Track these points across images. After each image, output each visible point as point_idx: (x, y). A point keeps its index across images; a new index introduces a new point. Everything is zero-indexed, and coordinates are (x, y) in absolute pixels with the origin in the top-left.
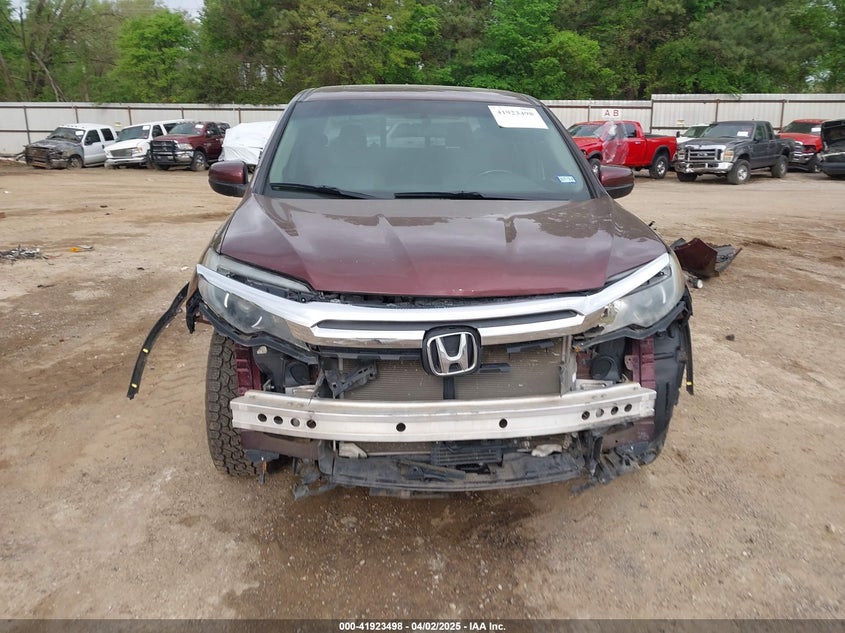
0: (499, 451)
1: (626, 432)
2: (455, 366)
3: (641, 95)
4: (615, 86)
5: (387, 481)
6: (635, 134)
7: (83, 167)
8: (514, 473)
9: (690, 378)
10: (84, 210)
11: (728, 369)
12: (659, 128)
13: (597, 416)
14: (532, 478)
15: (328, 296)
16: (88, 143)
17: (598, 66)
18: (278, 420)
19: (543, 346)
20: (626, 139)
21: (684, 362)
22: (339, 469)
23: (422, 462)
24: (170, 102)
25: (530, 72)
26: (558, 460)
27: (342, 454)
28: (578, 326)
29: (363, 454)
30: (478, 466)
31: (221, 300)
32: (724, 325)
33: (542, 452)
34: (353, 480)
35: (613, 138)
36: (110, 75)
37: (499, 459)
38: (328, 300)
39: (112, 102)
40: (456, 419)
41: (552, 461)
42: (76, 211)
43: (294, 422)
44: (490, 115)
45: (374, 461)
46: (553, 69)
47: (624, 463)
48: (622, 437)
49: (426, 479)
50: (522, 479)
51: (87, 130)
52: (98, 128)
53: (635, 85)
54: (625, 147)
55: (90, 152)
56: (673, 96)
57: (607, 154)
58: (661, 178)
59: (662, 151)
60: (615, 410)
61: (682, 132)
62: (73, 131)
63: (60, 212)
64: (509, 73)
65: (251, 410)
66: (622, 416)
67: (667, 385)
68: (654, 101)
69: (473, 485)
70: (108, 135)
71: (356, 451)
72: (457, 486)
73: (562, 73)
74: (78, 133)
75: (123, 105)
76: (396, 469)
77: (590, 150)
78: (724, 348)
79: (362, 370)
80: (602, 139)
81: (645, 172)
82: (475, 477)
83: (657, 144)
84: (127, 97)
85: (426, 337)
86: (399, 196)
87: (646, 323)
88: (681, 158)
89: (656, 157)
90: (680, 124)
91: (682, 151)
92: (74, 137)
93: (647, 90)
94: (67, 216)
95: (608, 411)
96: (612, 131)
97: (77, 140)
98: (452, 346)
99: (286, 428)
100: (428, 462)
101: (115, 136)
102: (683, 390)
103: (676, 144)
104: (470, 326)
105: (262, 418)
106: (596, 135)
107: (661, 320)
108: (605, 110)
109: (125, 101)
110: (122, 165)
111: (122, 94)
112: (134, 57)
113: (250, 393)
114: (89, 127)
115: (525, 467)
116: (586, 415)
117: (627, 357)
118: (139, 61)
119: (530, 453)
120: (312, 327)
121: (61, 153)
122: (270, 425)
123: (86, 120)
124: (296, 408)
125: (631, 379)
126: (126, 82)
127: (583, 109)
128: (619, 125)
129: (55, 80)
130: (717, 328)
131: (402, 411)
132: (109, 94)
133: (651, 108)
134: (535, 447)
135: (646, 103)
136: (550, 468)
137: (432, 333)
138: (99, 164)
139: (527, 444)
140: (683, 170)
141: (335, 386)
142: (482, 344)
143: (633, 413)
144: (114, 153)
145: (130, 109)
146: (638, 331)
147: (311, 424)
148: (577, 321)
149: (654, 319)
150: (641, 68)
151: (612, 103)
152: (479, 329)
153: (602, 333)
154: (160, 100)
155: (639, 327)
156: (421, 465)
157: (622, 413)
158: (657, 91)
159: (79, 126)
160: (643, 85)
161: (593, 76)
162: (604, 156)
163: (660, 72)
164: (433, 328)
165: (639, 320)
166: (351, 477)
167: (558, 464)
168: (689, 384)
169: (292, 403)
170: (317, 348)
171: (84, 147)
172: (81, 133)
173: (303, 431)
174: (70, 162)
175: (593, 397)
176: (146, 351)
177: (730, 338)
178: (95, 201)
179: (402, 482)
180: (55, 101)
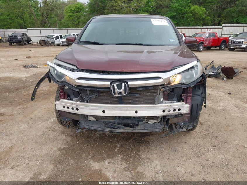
0: (137, 121)
1: (180, 118)
2: (120, 93)
3: (219, 24)
4: (211, 22)
5: (100, 128)
6: (215, 36)
7: (54, 46)
8: (141, 128)
9: (205, 103)
10: (51, 56)
11: (226, 102)
12: (224, 35)
13: (168, 111)
14: (146, 130)
15: (83, 70)
16: (56, 39)
17: (205, 16)
18: (68, 108)
19: (150, 88)
20: (212, 38)
21: (204, 98)
22: (87, 124)
23: (113, 123)
24: (78, 28)
25: (183, 18)
26: (156, 125)
27: (89, 119)
28: (161, 82)
29: (95, 120)
30: (130, 125)
31: (54, 72)
32: (229, 90)
33: (151, 122)
34: (90, 127)
35: (208, 37)
36: (63, 21)
37: (137, 124)
38: (82, 72)
39: (63, 28)
40: (121, 110)
41: (154, 125)
42: (49, 57)
43: (73, 109)
44: (151, 21)
45: (98, 122)
46: (191, 17)
47: (181, 128)
48: (179, 119)
49: (112, 128)
50: (142, 130)
51: (56, 36)
52: (59, 35)
53: (217, 21)
54: (211, 40)
55: (56, 42)
56: (230, 25)
57: (205, 42)
58: (223, 50)
59: (223, 42)
60: (174, 110)
61: (231, 36)
62: (52, 36)
63: (45, 57)
64: (177, 19)
65: (61, 105)
66: (177, 112)
67: (197, 105)
68: (223, 26)
69: (126, 131)
70: (61, 37)
71: (93, 119)
72: (122, 130)
73: (193, 18)
74: (53, 37)
75: (66, 29)
76: (104, 125)
77: (200, 41)
78: (227, 96)
79: (93, 94)
80: (204, 38)
81: (218, 48)
82: (129, 128)
83: (222, 39)
84: (66, 27)
85: (111, 84)
86: (117, 44)
87: (187, 82)
88: (230, 43)
89: (222, 43)
90: (230, 33)
91: (230, 41)
92: (52, 38)
93: (221, 23)
94: (46, 58)
95: (172, 110)
96: (207, 35)
97: (53, 38)
98: (120, 87)
99: (70, 110)
100: (115, 123)
101: (63, 37)
102: (203, 107)
103: (229, 40)
104: (125, 81)
105: (64, 107)
106: (202, 36)
107: (193, 82)
108: (207, 29)
109: (67, 28)
110: (64, 45)
111: (66, 26)
112: (69, 16)
113: (62, 100)
114: (56, 35)
115: (145, 126)
116: (164, 111)
117: (183, 95)
118: (70, 17)
119: (147, 122)
120: (76, 79)
121: (49, 42)
122: (66, 109)
123: (56, 33)
124: (74, 105)
125: (183, 101)
126: (67, 23)
127: (200, 29)
128: (210, 33)
129: (49, 22)
130: (226, 91)
131: (104, 107)
132: (63, 26)
133: (222, 29)
134: (149, 121)
135: (221, 27)
136: (152, 127)
137: (113, 83)
138: (58, 45)
139: (146, 119)
140: (230, 47)
141: (85, 98)
142: (129, 87)
143: (181, 111)
144: (62, 42)
145: (68, 30)
146: (184, 86)
147: (77, 109)
148: (161, 80)
149: (190, 81)
150: (219, 16)
151: (209, 27)
152: (128, 82)
153: (171, 85)
154: (76, 27)
155: (185, 84)
156: (112, 124)
157: (177, 111)
158: (224, 24)
159: (54, 35)
160: (220, 22)
161: (203, 19)
162: (204, 43)
163: (225, 17)
164: (113, 81)
165: (184, 82)
166: (89, 126)
167: (155, 126)
168: (205, 104)
169: (72, 103)
170: (78, 86)
171: (55, 40)
172: (54, 36)
173: (75, 111)
174: (51, 44)
175: (167, 106)
176: (37, 87)
177: (229, 94)
178: (55, 54)
179: (104, 128)
180: (48, 28)
